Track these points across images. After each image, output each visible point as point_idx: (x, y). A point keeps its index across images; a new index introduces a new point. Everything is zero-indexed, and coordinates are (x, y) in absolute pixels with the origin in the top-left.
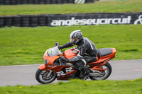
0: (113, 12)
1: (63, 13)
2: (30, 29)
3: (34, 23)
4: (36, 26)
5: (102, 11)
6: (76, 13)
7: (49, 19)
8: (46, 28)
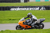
0: (33, 6)
1: (15, 6)
2: (3, 11)
3: (4, 9)
4: (5, 10)
5: (29, 5)
6: (20, 6)
7: (10, 8)
8: (9, 11)
